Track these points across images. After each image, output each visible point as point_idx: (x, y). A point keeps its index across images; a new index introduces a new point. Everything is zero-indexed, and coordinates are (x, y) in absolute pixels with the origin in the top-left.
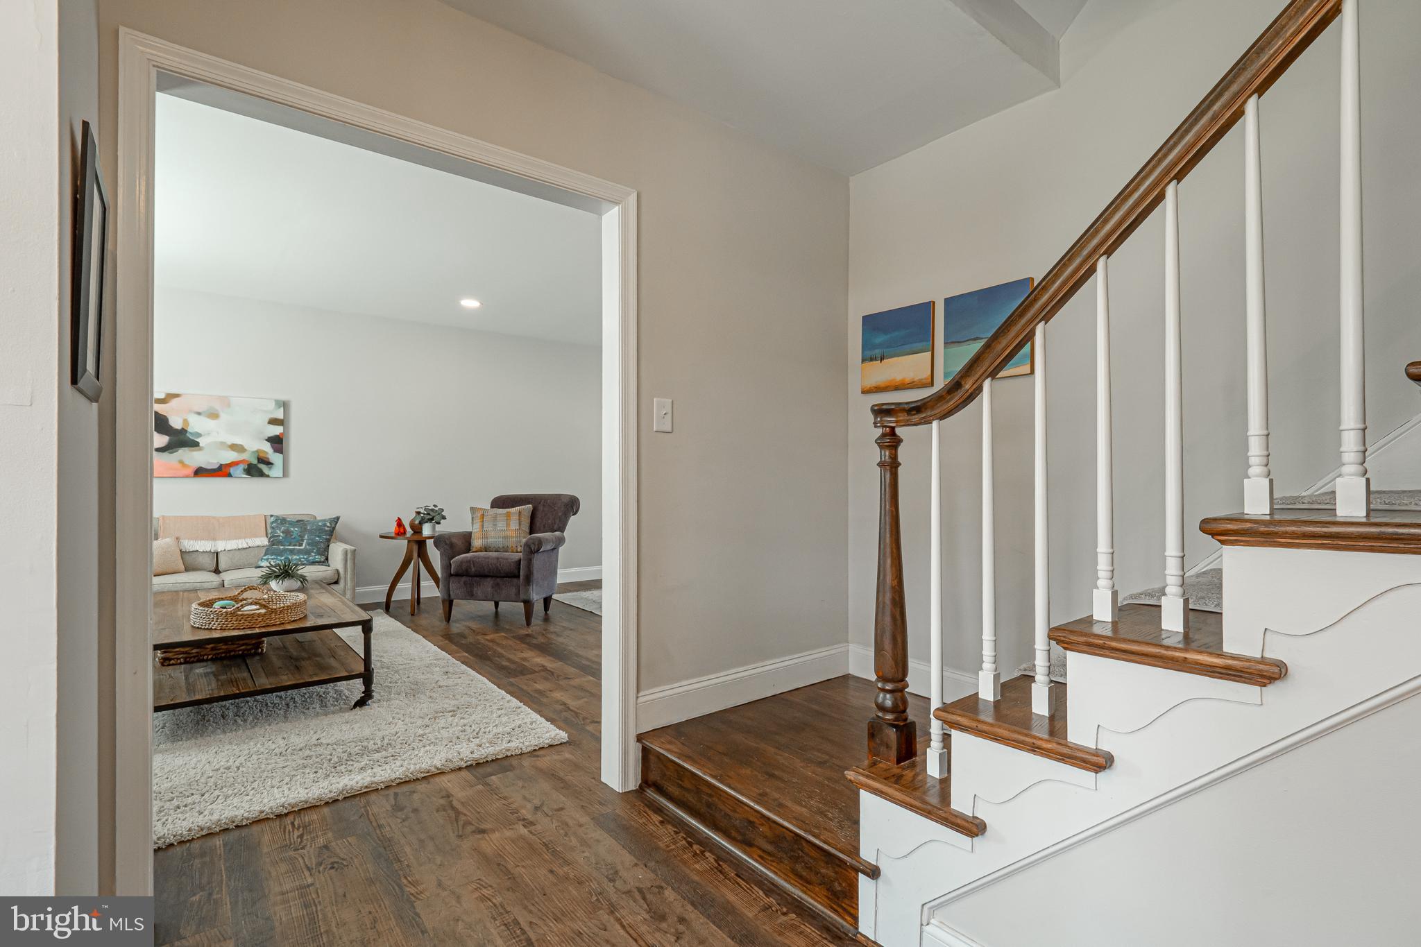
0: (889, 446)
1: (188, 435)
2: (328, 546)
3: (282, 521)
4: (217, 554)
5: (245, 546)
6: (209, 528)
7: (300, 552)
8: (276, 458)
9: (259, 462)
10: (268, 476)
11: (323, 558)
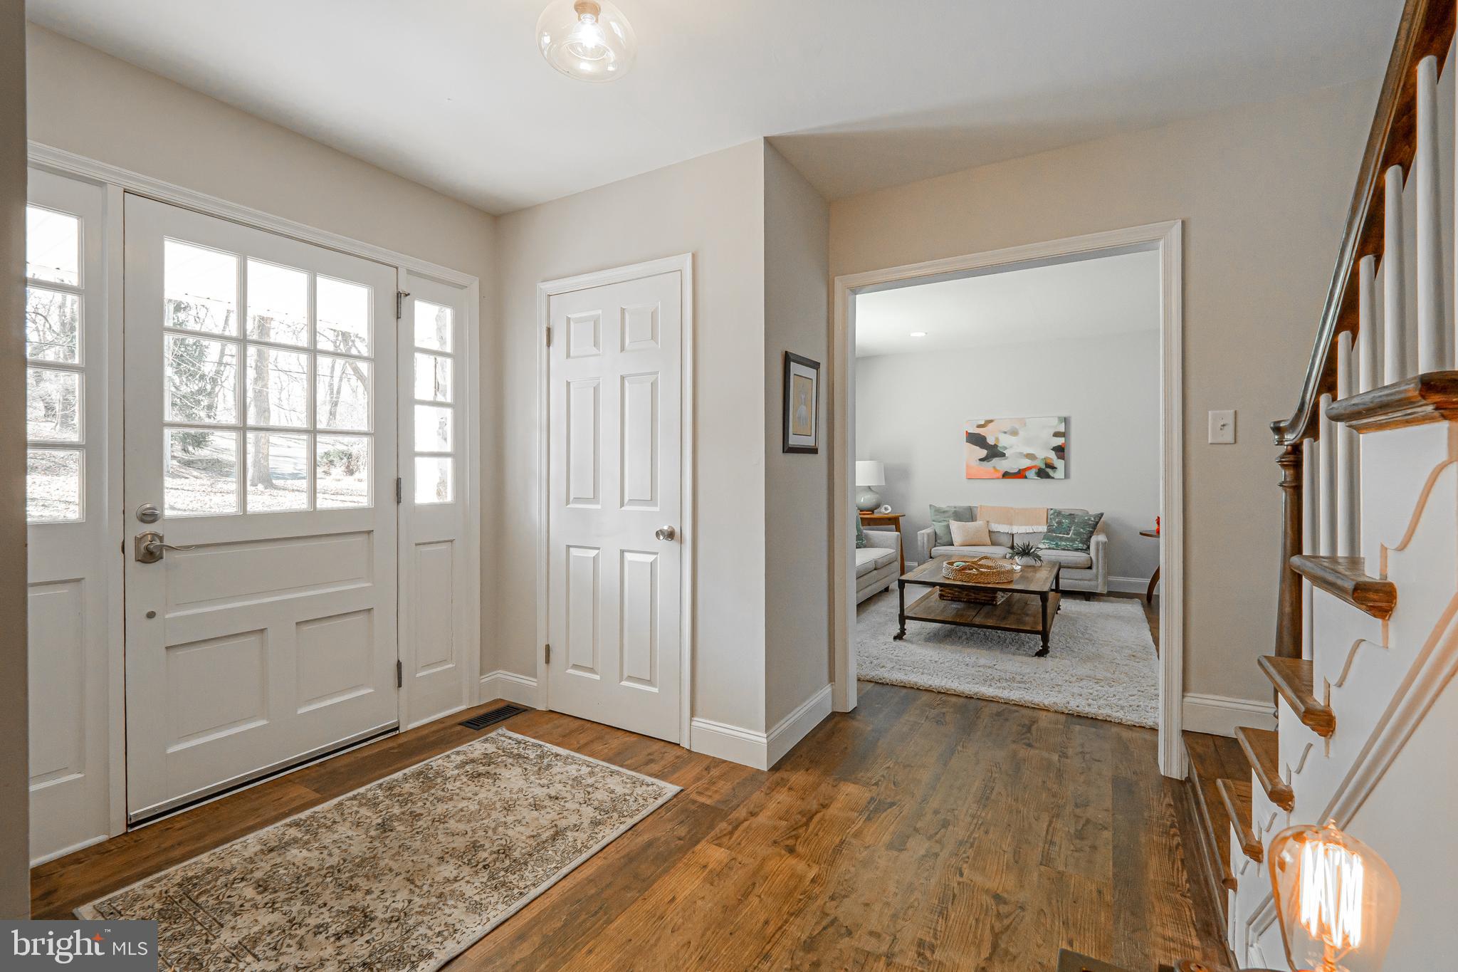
0: (1288, 466)
1: (999, 448)
2: (1091, 537)
3: (1058, 513)
4: (1013, 535)
5: (1031, 531)
6: (1008, 516)
7: (1067, 540)
8: (1059, 464)
9: (1046, 467)
10: (1053, 478)
11: (1085, 547)
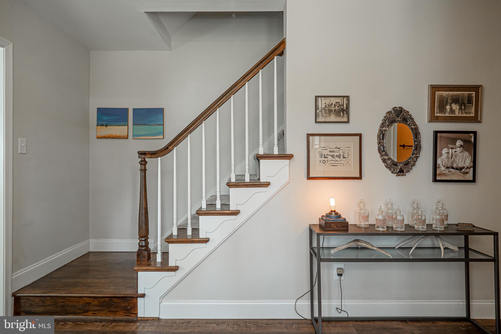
0: (144, 164)
